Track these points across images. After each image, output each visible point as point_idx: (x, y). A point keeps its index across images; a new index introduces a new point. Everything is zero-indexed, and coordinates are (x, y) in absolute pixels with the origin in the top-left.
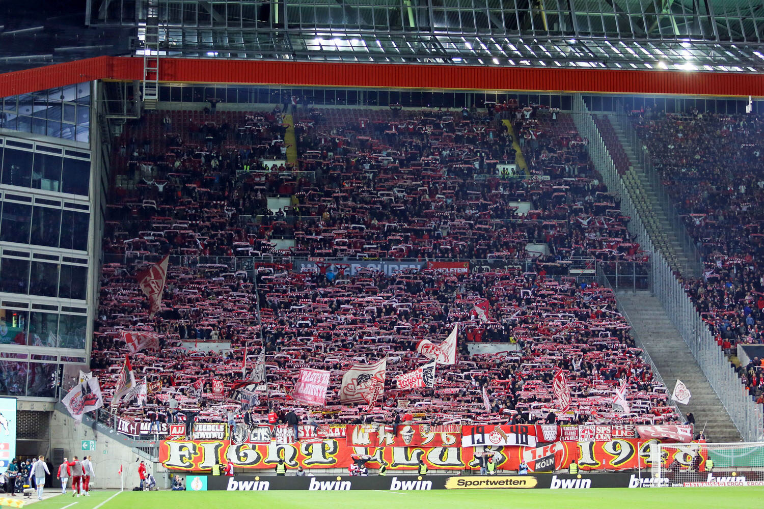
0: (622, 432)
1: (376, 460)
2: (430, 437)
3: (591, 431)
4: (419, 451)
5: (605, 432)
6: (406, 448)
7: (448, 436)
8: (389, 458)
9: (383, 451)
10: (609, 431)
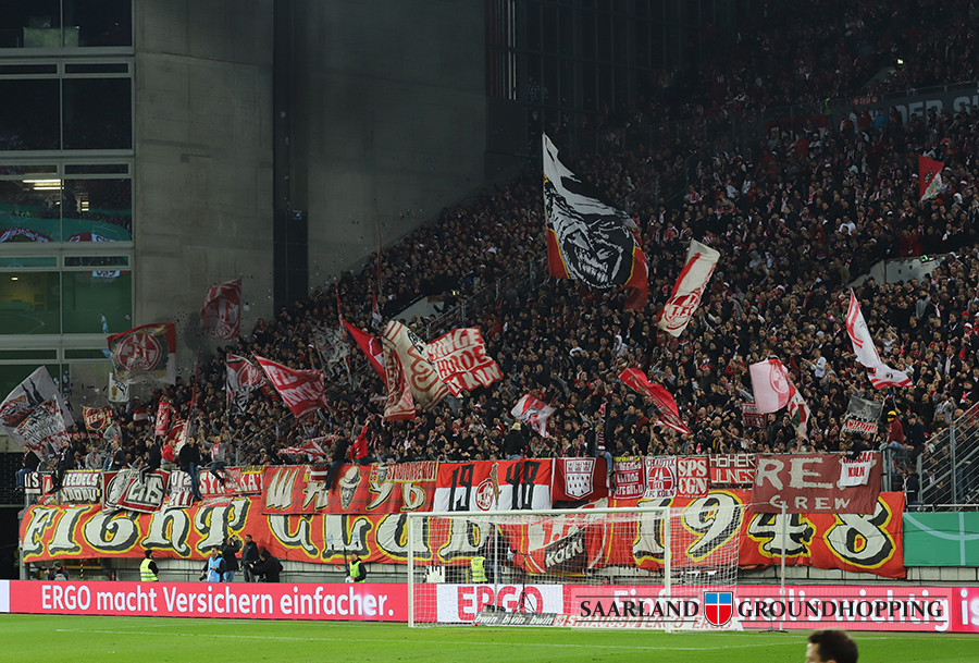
0: (729, 472)
1: (299, 543)
2: (384, 490)
3: (666, 473)
4: (364, 523)
5: (694, 473)
6: (344, 516)
7: (415, 489)
8: (319, 541)
9: (309, 522)
10: (704, 471)
